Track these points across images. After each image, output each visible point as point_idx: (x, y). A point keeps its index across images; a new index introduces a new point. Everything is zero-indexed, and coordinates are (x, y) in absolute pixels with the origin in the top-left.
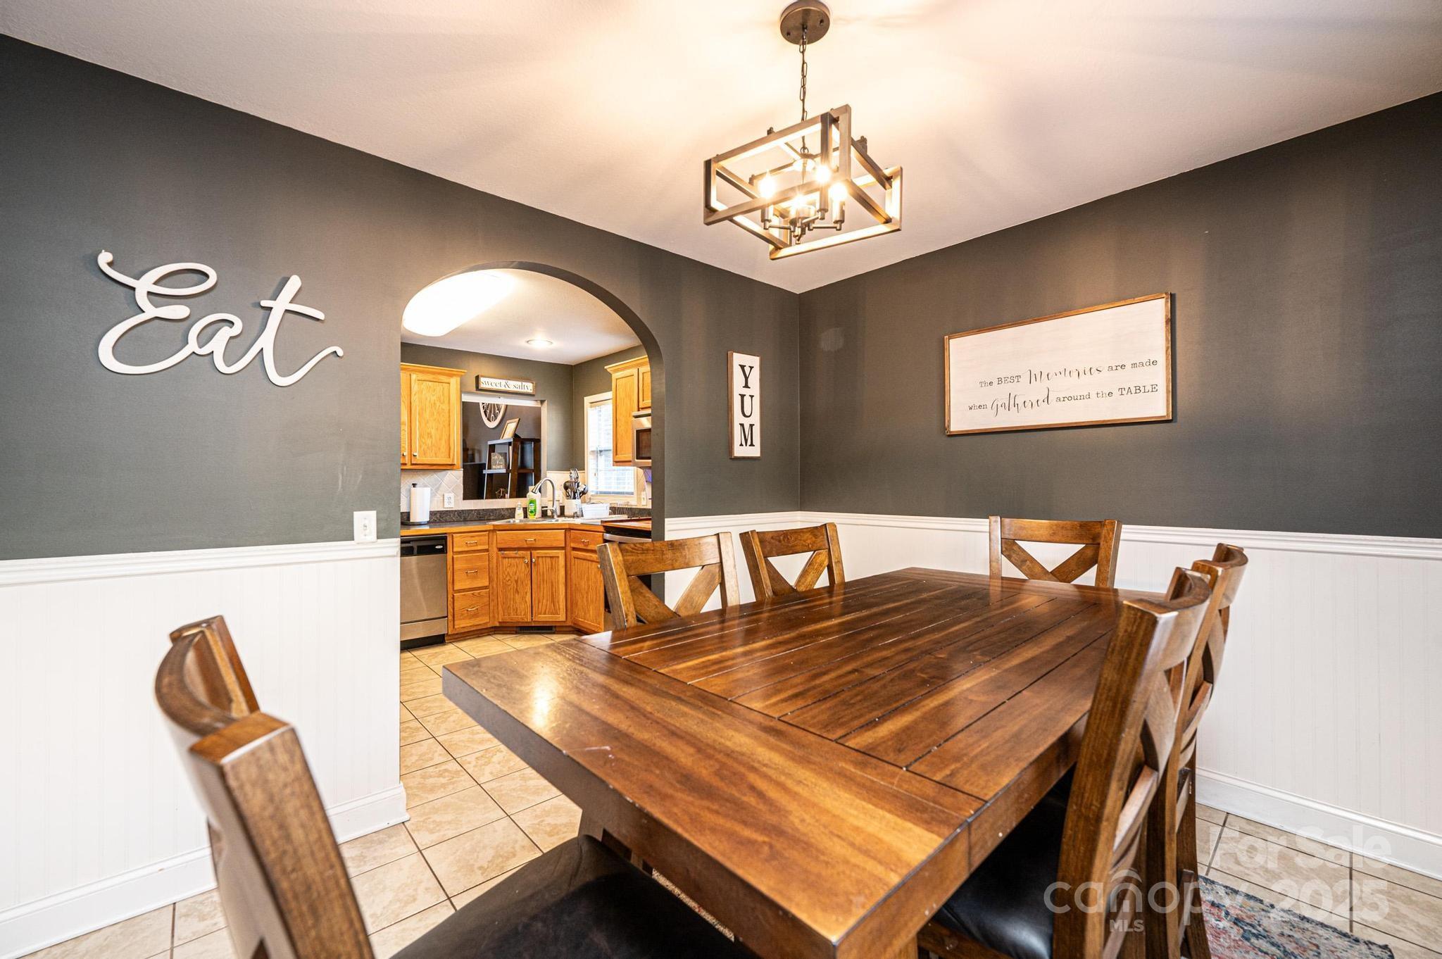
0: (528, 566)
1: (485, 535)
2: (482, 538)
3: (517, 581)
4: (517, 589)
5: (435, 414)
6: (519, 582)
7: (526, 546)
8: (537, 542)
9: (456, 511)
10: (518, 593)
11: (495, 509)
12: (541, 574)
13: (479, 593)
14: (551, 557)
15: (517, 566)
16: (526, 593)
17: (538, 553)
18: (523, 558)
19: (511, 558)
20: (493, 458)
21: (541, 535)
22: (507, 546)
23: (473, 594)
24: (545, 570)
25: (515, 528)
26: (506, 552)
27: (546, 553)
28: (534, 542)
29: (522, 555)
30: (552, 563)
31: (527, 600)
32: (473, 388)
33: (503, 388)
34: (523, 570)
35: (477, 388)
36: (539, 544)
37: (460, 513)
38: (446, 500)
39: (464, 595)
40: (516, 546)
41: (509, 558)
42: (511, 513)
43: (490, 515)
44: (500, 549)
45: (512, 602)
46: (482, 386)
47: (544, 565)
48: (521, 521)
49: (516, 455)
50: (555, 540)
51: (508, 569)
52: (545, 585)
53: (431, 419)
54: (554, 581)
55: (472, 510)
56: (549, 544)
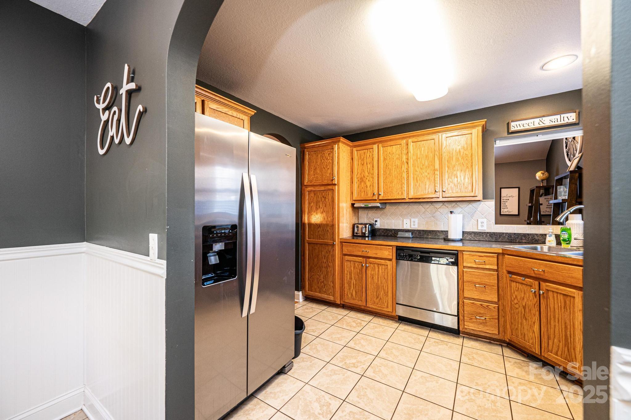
0: (536, 296)
1: (493, 257)
2: (491, 259)
3: (524, 308)
4: (524, 315)
5: (460, 159)
6: (527, 308)
7: (534, 275)
8: (546, 274)
9: (488, 233)
10: (526, 319)
11: (528, 234)
12: (552, 310)
13: (487, 306)
14: (564, 295)
15: (525, 293)
16: (534, 323)
17: (547, 286)
18: (531, 286)
19: (519, 283)
20: (558, 190)
21: (551, 267)
22: (516, 271)
23: (481, 305)
24: (556, 306)
25: (522, 255)
26: (513, 276)
27: (557, 289)
28: (542, 273)
29: (529, 284)
30: (565, 302)
31: (535, 330)
32: (506, 134)
33: (537, 126)
34: (530, 300)
35: (509, 133)
36: (547, 276)
37: (492, 235)
38: (480, 224)
39: (473, 303)
40: (523, 273)
41: (517, 282)
42: (541, 239)
43: (522, 239)
44: (509, 272)
45: (520, 325)
46: (512, 129)
47: (555, 302)
48: (550, 248)
49: (574, 186)
50: (569, 277)
51: (516, 293)
52: (557, 324)
53: (457, 164)
54: (568, 322)
55: (503, 233)
56: (561, 280)
